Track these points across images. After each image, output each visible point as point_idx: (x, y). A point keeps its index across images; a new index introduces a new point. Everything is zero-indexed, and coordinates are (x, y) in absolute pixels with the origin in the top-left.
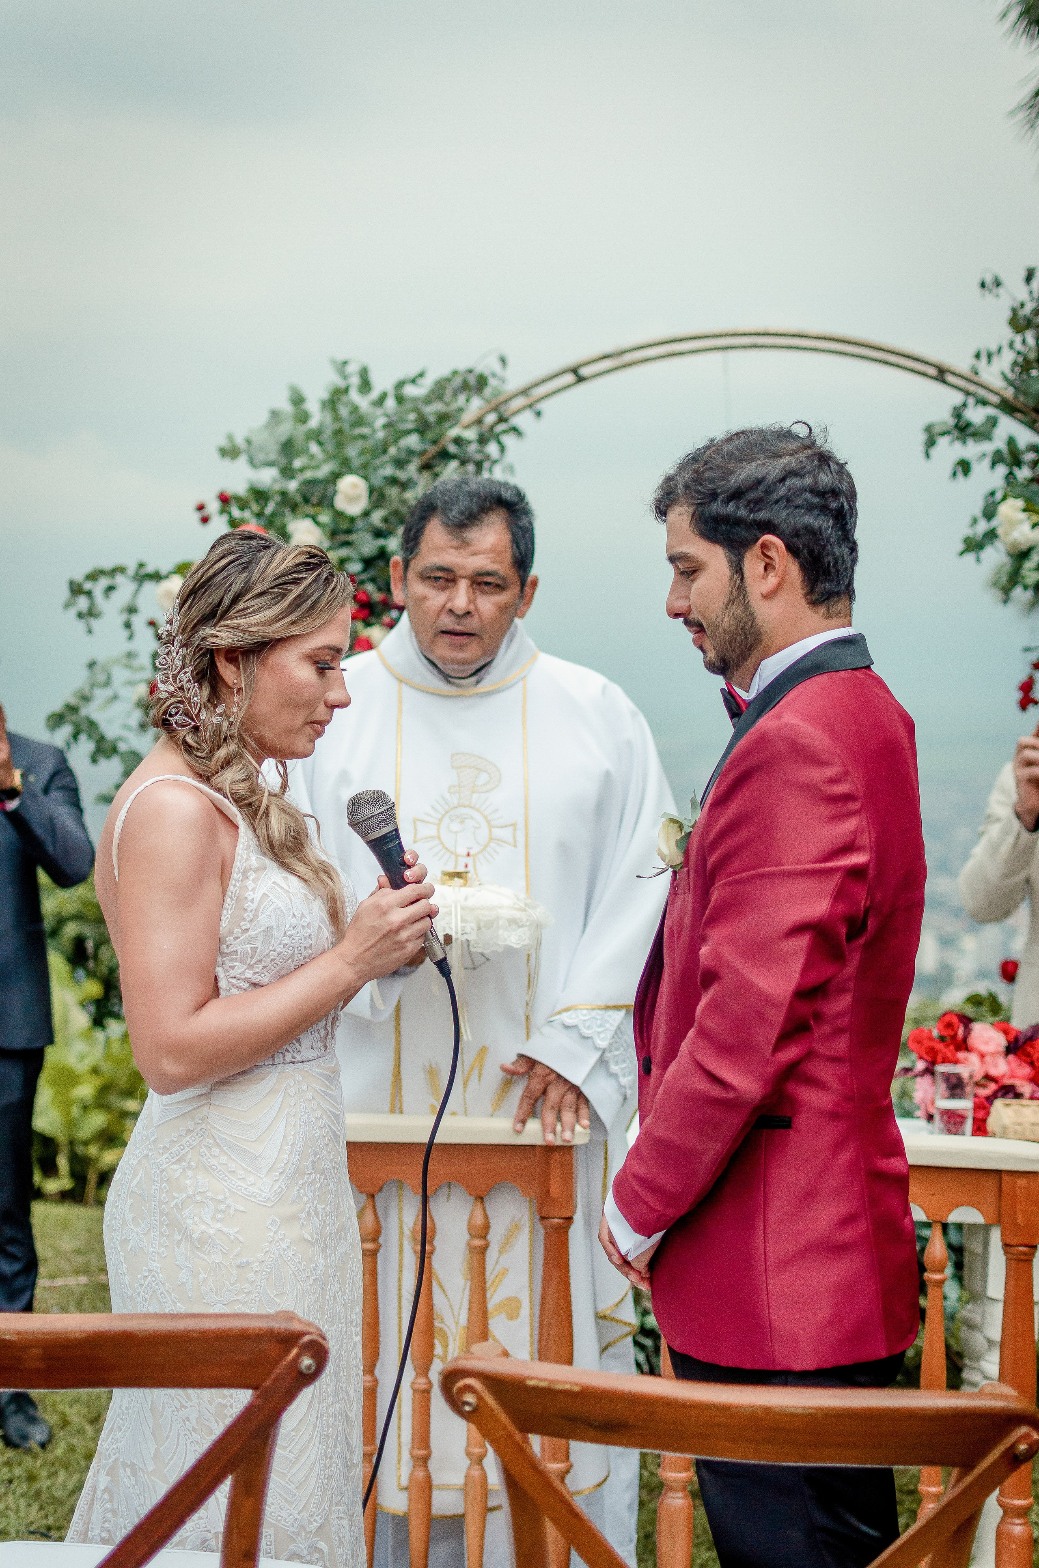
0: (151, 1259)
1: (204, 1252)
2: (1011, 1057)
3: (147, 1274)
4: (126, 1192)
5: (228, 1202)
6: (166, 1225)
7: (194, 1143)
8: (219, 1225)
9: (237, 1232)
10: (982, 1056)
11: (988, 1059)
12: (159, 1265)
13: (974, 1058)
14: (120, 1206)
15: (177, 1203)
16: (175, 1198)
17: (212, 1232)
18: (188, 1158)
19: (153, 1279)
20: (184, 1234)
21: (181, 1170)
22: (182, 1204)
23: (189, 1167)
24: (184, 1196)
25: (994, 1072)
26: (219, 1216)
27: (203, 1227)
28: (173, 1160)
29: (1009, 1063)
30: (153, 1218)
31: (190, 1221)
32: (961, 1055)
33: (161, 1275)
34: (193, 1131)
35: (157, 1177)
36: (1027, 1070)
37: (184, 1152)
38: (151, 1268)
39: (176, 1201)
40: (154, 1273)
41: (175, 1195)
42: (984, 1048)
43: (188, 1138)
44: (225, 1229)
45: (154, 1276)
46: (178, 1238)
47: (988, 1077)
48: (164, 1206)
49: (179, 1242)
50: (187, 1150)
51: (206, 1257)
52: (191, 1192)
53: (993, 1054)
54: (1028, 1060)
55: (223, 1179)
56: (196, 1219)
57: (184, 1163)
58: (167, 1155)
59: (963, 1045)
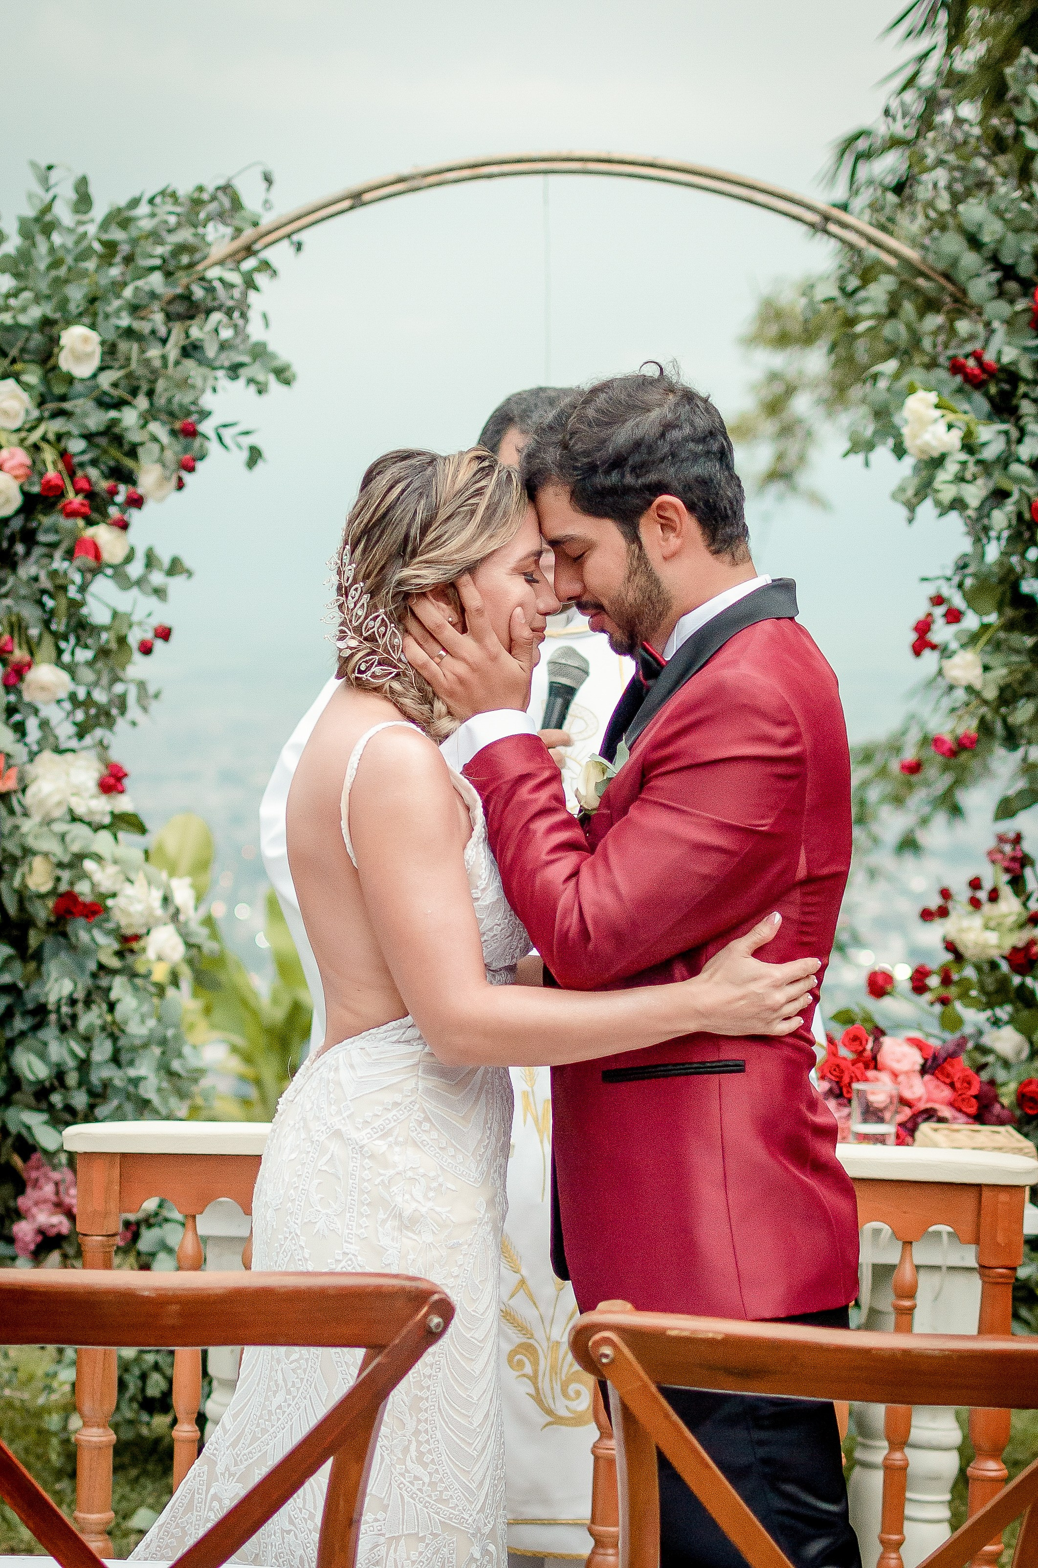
0: (346, 1241)
1: (414, 1232)
2: (927, 1077)
3: (340, 1258)
4: (310, 1171)
5: (441, 1180)
6: (367, 1205)
7: (403, 1117)
8: (430, 1204)
9: (449, 1212)
10: (895, 1075)
11: (901, 1078)
12: (358, 1248)
13: (885, 1077)
14: (301, 1187)
15: (382, 1181)
16: (381, 1175)
17: (423, 1210)
18: (395, 1133)
19: (350, 1262)
20: (391, 1213)
21: (386, 1146)
22: (389, 1182)
23: (397, 1143)
24: (392, 1172)
25: (908, 1095)
26: (431, 1194)
27: (414, 1205)
28: (375, 1136)
29: (925, 1084)
30: (350, 1198)
31: (399, 1199)
32: (871, 1074)
33: (359, 1258)
34: (400, 1104)
35: (357, 1153)
36: (946, 1093)
37: (390, 1126)
38: (347, 1251)
39: (381, 1178)
40: (350, 1256)
41: (382, 1172)
42: (897, 1066)
43: (394, 1112)
44: (438, 1209)
45: (350, 1259)
46: (382, 1216)
47: (904, 1102)
48: (366, 1184)
49: (384, 1221)
50: (393, 1124)
51: (415, 1237)
52: (401, 1168)
53: (907, 1073)
54: (948, 1081)
55: (435, 1156)
56: (407, 1196)
57: (390, 1139)
58: (369, 1130)
59: (873, 1063)
